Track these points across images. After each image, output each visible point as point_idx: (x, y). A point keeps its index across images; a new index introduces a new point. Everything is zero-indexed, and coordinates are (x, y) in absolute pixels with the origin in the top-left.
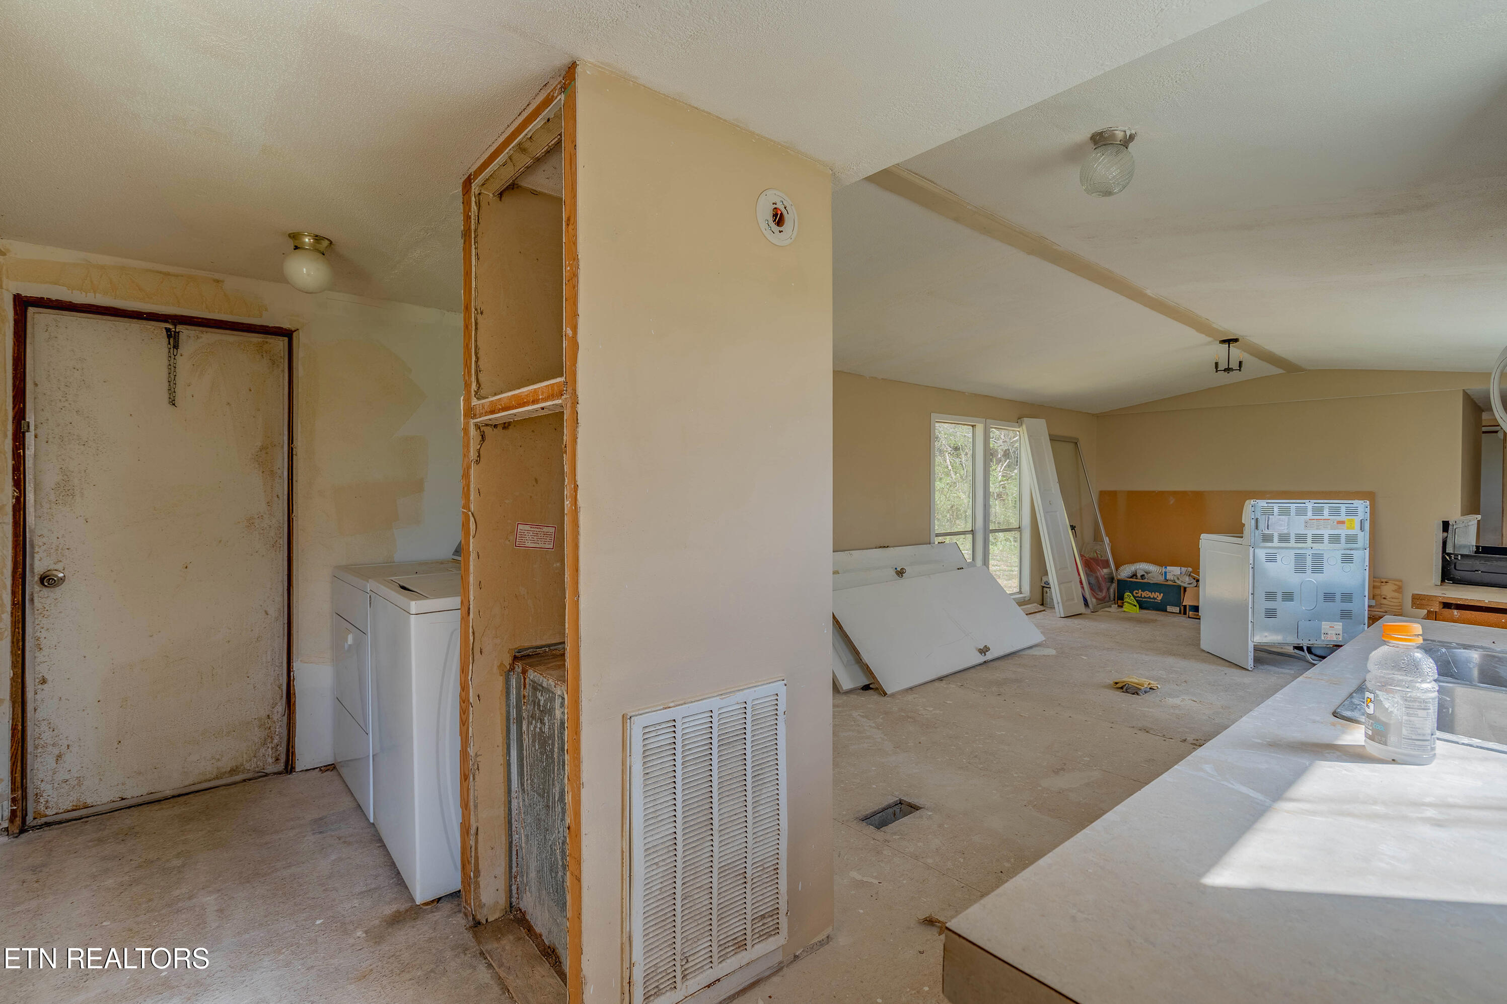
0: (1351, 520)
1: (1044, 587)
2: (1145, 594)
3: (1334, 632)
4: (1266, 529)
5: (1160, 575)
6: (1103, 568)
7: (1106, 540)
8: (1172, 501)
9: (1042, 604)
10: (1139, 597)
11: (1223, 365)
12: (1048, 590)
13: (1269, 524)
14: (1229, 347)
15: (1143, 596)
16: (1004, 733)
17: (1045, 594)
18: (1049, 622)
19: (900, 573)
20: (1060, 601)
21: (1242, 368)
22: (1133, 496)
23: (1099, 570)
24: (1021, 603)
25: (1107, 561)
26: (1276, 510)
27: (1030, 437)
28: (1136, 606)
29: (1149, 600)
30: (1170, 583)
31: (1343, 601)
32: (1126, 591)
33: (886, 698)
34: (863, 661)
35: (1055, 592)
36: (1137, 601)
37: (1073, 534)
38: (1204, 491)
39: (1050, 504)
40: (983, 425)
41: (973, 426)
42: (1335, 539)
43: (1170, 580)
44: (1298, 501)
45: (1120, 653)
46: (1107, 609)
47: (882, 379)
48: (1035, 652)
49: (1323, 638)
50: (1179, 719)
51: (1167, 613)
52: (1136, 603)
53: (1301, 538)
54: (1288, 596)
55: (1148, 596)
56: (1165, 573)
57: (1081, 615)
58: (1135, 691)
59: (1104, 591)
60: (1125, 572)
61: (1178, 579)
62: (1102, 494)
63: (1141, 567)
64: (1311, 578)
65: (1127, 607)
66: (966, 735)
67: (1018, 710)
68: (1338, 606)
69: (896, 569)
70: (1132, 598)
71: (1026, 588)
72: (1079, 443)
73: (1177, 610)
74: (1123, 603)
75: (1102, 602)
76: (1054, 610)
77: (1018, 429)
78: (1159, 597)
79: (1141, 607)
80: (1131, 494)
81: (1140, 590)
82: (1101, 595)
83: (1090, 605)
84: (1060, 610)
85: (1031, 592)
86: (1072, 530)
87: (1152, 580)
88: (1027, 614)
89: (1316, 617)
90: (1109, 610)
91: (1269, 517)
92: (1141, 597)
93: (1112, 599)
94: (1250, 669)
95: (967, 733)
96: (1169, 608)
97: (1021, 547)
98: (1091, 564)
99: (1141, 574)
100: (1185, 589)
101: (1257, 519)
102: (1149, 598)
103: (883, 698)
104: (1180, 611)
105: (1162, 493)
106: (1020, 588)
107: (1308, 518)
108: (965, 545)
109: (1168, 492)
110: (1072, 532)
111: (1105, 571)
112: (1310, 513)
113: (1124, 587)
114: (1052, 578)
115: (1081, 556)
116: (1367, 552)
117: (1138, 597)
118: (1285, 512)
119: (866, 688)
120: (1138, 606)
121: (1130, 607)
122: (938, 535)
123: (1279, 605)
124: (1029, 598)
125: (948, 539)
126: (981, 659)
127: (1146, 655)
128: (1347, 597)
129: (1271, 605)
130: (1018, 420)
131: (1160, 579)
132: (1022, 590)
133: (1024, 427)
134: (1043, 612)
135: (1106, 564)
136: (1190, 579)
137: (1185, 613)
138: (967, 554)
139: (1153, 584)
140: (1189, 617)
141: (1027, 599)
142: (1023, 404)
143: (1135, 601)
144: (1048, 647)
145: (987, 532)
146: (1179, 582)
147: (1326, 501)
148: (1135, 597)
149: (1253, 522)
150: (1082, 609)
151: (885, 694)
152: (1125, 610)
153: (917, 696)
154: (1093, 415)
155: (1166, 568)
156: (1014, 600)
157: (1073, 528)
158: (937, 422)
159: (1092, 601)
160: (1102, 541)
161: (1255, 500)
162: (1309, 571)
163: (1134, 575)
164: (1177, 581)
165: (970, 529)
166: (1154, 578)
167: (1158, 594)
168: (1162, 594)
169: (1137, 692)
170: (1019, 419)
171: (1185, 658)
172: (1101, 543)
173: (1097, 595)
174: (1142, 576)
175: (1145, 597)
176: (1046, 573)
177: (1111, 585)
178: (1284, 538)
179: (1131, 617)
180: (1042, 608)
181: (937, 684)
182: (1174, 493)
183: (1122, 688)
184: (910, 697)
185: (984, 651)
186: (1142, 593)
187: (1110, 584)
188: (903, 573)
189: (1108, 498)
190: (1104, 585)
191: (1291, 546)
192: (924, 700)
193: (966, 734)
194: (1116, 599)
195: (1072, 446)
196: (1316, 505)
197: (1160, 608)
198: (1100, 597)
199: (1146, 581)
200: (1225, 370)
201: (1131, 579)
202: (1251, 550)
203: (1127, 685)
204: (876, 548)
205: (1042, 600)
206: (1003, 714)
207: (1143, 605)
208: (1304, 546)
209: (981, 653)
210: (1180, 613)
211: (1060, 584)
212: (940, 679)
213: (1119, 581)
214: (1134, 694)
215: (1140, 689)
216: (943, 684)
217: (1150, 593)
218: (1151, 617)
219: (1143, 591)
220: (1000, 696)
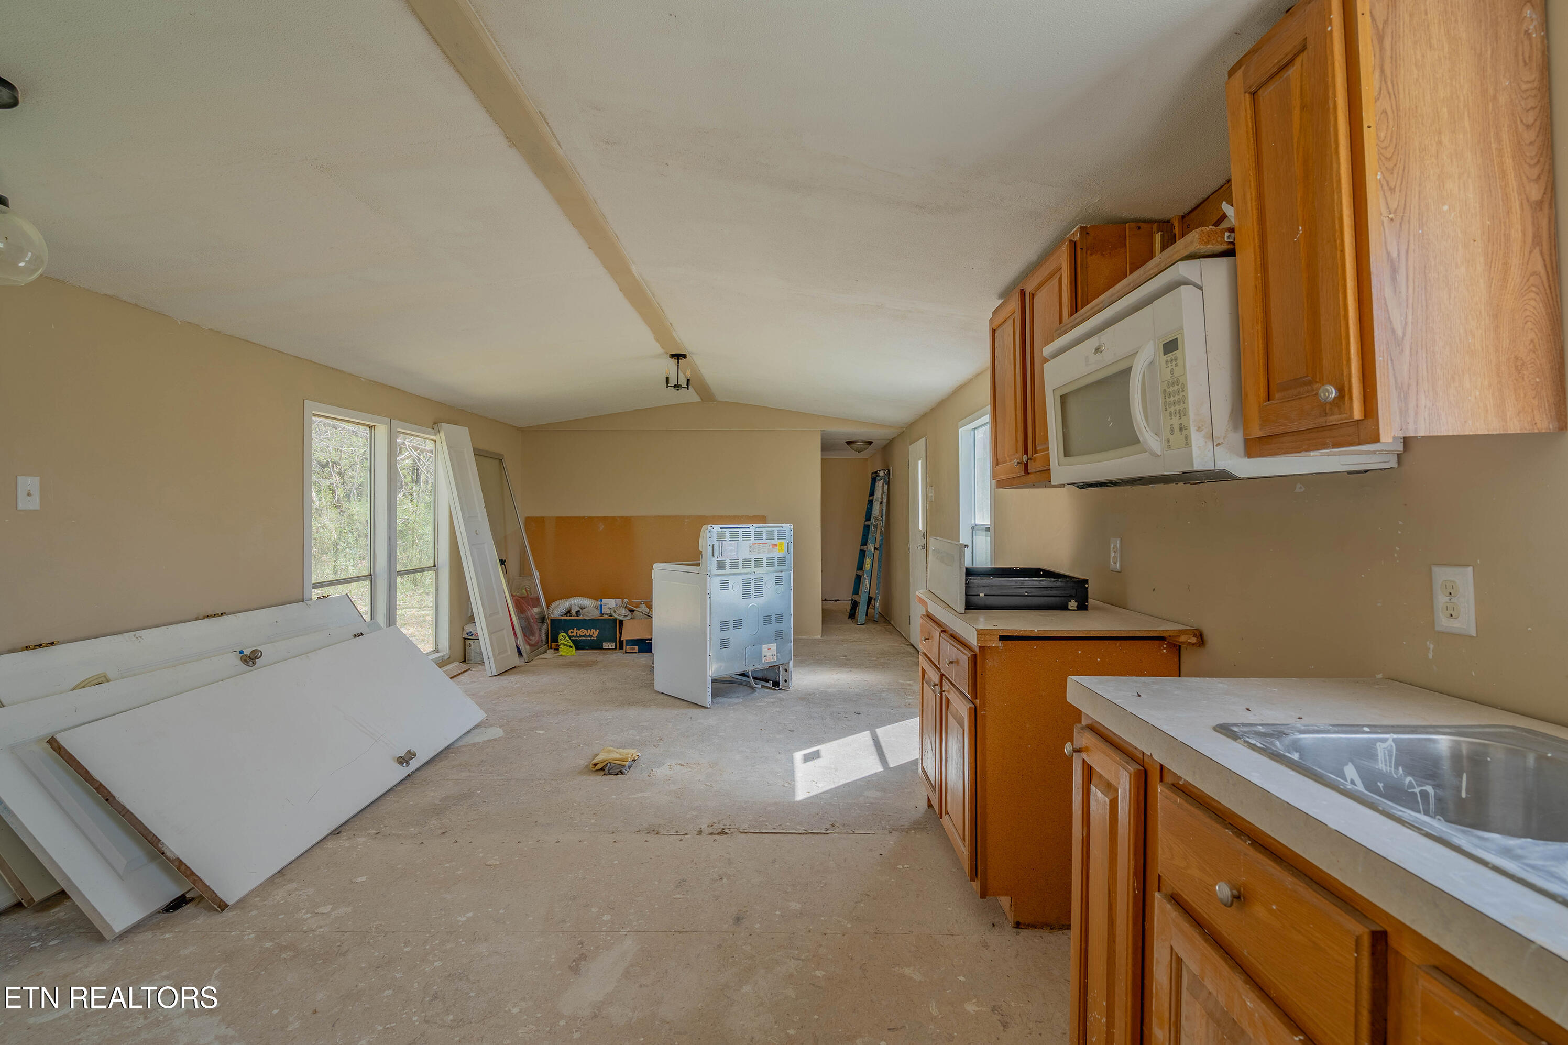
0: (781, 543)
1: (465, 639)
2: (580, 633)
3: (771, 654)
4: (721, 556)
5: (595, 609)
6: (534, 607)
7: (537, 574)
8: (601, 527)
9: (464, 661)
10: (575, 637)
11: (673, 382)
12: (471, 642)
13: (723, 551)
14: (678, 363)
15: (578, 635)
16: (470, 914)
17: (467, 648)
18: (480, 685)
19: (251, 659)
20: (491, 655)
21: (689, 387)
22: (564, 522)
23: (529, 609)
24: (441, 663)
25: (538, 599)
26: (728, 535)
27: (450, 448)
28: (571, 647)
29: (584, 638)
30: (605, 617)
31: (777, 622)
32: (560, 631)
33: (228, 915)
34: (169, 854)
35: (485, 644)
36: (571, 640)
37: (502, 570)
38: (631, 517)
39: (477, 534)
40: (386, 426)
41: (370, 427)
42: (770, 562)
43: (606, 614)
44: (744, 526)
45: (578, 715)
46: (542, 656)
47: (211, 330)
48: (479, 737)
49: (763, 661)
50: (679, 797)
51: (603, 651)
52: (571, 644)
53: (747, 563)
54: (738, 624)
55: (583, 634)
56: (601, 606)
57: (514, 669)
58: (618, 770)
59: (537, 635)
60: (558, 610)
61: (615, 612)
62: (528, 520)
63: (576, 602)
64: (754, 602)
65: (563, 650)
66: (406, 950)
67: (481, 855)
68: (773, 627)
69: (241, 652)
70: (567, 638)
71: (445, 644)
72: (504, 461)
73: (611, 645)
74: (558, 646)
75: (536, 648)
76: (483, 667)
77: (434, 438)
78: (594, 633)
79: (577, 648)
80: (559, 519)
81: (575, 629)
82: (534, 640)
83: (524, 655)
84: (491, 666)
85: (450, 648)
86: (501, 565)
87: (588, 616)
88: (451, 678)
89: (759, 641)
90: (545, 657)
91: (722, 543)
92: (576, 636)
93: (544, 643)
94: (709, 707)
95: (407, 944)
96: (605, 645)
97: (436, 591)
98: (522, 602)
99: (577, 610)
100: (621, 622)
101: (713, 545)
102: (585, 636)
103: (221, 914)
104: (616, 645)
105: (591, 519)
106: (436, 645)
107: (752, 543)
108: (360, 594)
109: (598, 518)
110: (502, 568)
111: (536, 610)
112: (753, 538)
113: (557, 627)
114: (481, 628)
115: (512, 596)
116: (792, 572)
117: (573, 636)
118: (734, 537)
119: (178, 904)
120: (573, 647)
121: (567, 650)
122: (317, 586)
123: (732, 634)
124: (448, 657)
125: (334, 592)
126: (403, 771)
127: (606, 711)
128: (779, 618)
129: (725, 635)
130: (435, 425)
131: (595, 614)
132: (439, 647)
133: (442, 434)
134: (468, 672)
135: (536, 602)
136: (625, 611)
137: (621, 648)
138: (364, 607)
139: (589, 620)
140: (626, 653)
141: (445, 658)
142: (440, 405)
143: (570, 642)
144: (491, 726)
145: (393, 574)
146: (615, 616)
147: (741, 526)
148: (570, 637)
149: (710, 548)
150: (516, 661)
151: (223, 906)
152: (562, 653)
153: (294, 885)
154: (518, 429)
155: (601, 601)
156: (433, 661)
157: (502, 562)
158: (314, 415)
159: (525, 648)
160: (531, 575)
161: (711, 525)
162: (753, 596)
163: (568, 612)
164: (614, 614)
165: (367, 573)
166: (590, 613)
167: (594, 630)
168: (598, 630)
169: (620, 771)
170: (434, 423)
171: (645, 706)
172: (529, 578)
173: (531, 640)
174: (578, 612)
175: (581, 636)
176: (472, 620)
177: (542, 626)
178: (734, 564)
179: (571, 662)
180: (464, 666)
181: (330, 844)
182: (604, 519)
183: (602, 769)
184: (279, 895)
185: (403, 760)
186: (578, 631)
187: (541, 624)
188: (256, 658)
189: (535, 525)
190: (536, 627)
191: (739, 572)
192: (311, 891)
193: (405, 947)
194: (550, 642)
195: (497, 461)
196: (757, 529)
197: (596, 645)
198: (533, 642)
199: (581, 617)
200: (675, 386)
201: (565, 617)
202: (709, 578)
203: (609, 764)
204: (197, 619)
205: (463, 654)
206: (459, 872)
207: (579, 645)
208: (749, 571)
209: (401, 763)
210: (616, 648)
211: (491, 634)
212: (337, 832)
213: (553, 621)
214: (617, 774)
215: (624, 766)
216: (343, 842)
217: (586, 631)
218: (590, 659)
219: (578, 629)
220: (447, 834)
